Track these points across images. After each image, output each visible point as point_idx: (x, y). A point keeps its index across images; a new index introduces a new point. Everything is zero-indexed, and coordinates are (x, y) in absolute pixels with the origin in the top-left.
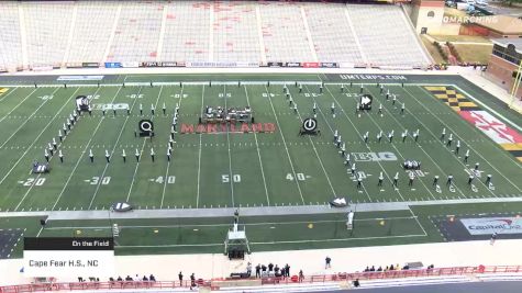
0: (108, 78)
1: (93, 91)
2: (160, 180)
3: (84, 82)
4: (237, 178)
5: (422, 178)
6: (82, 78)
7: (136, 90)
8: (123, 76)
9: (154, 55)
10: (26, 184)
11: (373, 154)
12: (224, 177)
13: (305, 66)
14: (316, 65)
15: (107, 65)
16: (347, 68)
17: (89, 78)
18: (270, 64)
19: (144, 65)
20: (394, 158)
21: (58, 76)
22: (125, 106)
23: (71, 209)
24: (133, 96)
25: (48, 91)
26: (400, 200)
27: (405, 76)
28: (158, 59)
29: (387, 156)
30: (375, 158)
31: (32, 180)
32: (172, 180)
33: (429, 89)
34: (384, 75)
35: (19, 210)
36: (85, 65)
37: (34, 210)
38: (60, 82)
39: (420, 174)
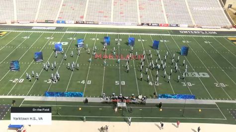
0: (58, 29)
1: (50, 35)
2: (83, 82)
3: (45, 30)
4: (123, 83)
5: (224, 88)
6: (44, 28)
7: (72, 35)
8: (66, 28)
9: (82, 17)
10: (14, 82)
11: (196, 73)
12: (116, 82)
13: (161, 26)
14: (167, 26)
15: (58, 22)
16: (184, 27)
17: (48, 28)
18: (142, 24)
19: (77, 23)
20: (208, 76)
21: (32, 27)
22: (66, 43)
23: (36, 95)
24: (71, 39)
25: (27, 35)
26: (211, 99)
27: (216, 32)
28: (84, 20)
29: (204, 75)
30: (197, 75)
31: (17, 79)
32: (89, 82)
33: (230, 39)
34: (204, 31)
35: (10, 95)
36: (47, 22)
37: (17, 95)
38: (33, 30)
39: (223, 85)
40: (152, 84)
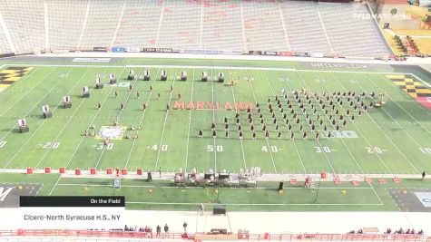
0: (114, 60)
1: (101, 71)
2: (155, 147)
3: (94, 63)
4: (220, 148)
6: (93, 60)
7: (137, 71)
10: (44, 147)
11: (337, 132)
12: (209, 147)
13: (281, 55)
14: (291, 55)
15: (114, 50)
17: (99, 60)
18: (251, 53)
19: (145, 51)
20: (356, 136)
21: (73, 58)
24: (135, 77)
26: (360, 172)
27: (367, 65)
28: (156, 46)
29: (349, 134)
30: (338, 135)
31: (50, 143)
32: (165, 148)
33: (389, 77)
34: (349, 64)
36: (96, 50)
38: (74, 63)
39: (378, 150)
40: (266, 150)
